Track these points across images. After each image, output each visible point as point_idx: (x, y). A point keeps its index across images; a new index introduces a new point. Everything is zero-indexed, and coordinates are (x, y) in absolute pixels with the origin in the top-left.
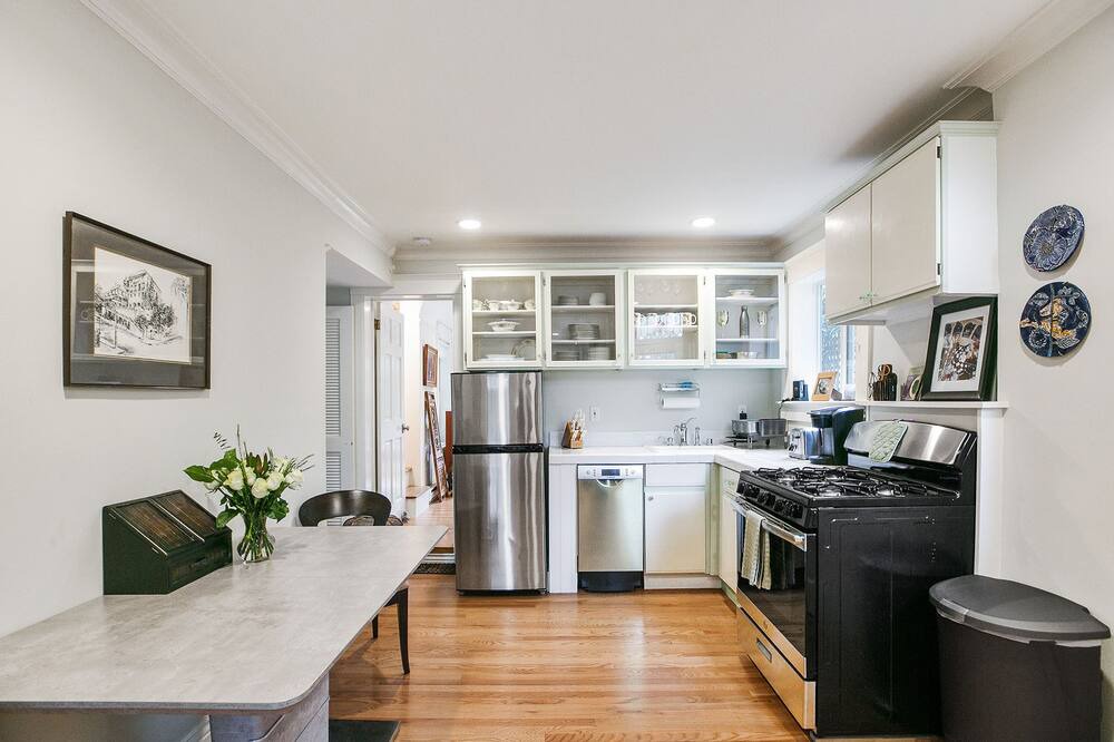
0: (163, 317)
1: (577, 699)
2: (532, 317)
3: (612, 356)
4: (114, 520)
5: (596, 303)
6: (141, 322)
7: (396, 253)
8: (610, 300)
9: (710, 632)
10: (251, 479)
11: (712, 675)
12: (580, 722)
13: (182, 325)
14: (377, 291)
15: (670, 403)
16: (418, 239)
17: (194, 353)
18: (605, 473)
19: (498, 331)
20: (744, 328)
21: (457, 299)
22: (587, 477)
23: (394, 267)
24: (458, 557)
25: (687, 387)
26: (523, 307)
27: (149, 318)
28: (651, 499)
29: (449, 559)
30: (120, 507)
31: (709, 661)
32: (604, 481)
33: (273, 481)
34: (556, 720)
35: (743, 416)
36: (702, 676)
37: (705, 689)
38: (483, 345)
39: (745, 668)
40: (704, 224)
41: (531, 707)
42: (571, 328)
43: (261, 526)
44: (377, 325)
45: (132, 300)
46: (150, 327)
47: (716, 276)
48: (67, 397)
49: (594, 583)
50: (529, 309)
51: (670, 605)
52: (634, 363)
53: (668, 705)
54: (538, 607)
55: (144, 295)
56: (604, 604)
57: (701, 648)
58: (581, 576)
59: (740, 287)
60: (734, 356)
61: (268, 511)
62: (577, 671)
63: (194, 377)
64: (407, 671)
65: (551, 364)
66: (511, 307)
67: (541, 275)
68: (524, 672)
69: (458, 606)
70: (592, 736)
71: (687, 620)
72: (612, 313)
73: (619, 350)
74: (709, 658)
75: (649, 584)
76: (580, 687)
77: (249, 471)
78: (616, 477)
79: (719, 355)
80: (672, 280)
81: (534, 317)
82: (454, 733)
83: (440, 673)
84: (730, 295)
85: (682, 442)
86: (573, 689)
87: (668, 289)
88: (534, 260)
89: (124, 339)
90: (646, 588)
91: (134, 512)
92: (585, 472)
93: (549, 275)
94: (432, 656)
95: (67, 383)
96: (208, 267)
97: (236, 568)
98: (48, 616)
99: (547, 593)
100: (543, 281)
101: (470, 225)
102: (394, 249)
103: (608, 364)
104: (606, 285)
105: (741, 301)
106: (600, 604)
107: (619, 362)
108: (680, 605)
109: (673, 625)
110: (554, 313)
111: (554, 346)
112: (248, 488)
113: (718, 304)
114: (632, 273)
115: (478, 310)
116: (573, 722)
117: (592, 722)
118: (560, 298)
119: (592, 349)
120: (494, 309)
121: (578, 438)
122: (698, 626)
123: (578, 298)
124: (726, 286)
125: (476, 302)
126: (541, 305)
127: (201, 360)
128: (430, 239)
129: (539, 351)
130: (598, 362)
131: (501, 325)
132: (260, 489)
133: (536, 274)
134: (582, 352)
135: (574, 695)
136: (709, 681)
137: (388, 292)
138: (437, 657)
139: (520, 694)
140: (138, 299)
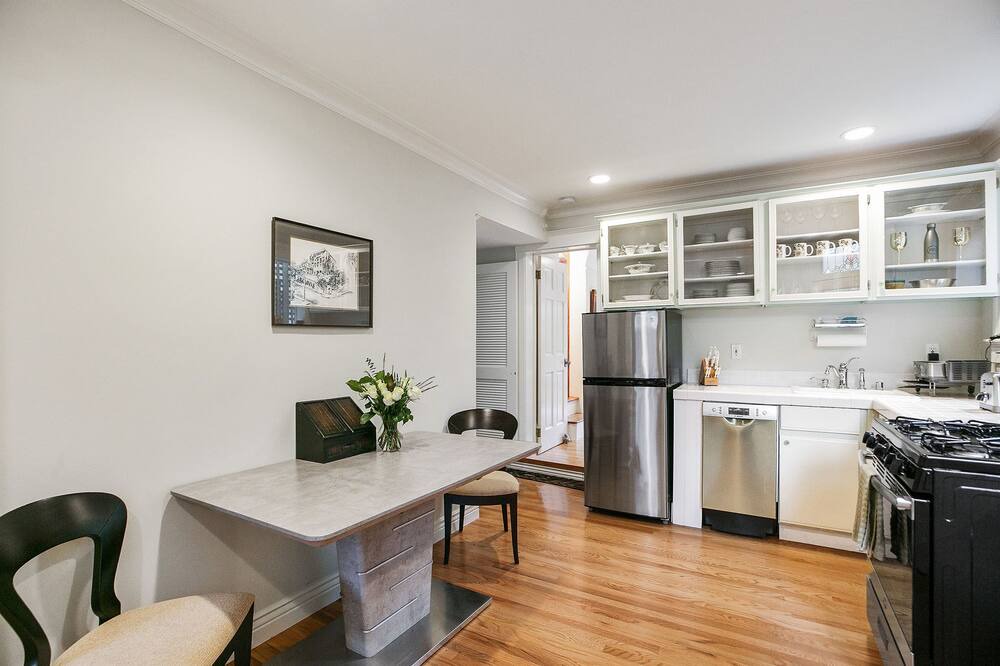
0: (336, 280)
1: (651, 625)
2: (665, 258)
3: (752, 292)
4: (304, 411)
5: (734, 238)
6: (321, 283)
7: (548, 212)
8: (749, 235)
9: (839, 600)
10: (385, 392)
11: (818, 645)
12: (645, 645)
13: (352, 284)
14: (535, 247)
15: (825, 340)
16: (563, 198)
17: (361, 304)
18: (732, 411)
19: (634, 273)
20: (931, 249)
21: (595, 246)
22: (713, 414)
23: (546, 226)
24: (587, 477)
25: (850, 321)
26: (657, 249)
27: (327, 281)
28: (787, 443)
29: (579, 477)
30: (305, 403)
31: (823, 630)
32: (730, 419)
33: (397, 394)
34: (623, 636)
35: (934, 357)
36: (807, 643)
37: (803, 656)
38: (618, 287)
39: (869, 650)
40: (860, 135)
41: (605, 619)
42: (708, 267)
43: (394, 427)
44: (538, 275)
45: (315, 269)
46: (329, 287)
47: (885, 192)
48: (274, 332)
49: (716, 521)
50: (663, 251)
51: (803, 561)
52: (776, 298)
53: (744, 658)
54: (655, 533)
55: (324, 265)
56: (725, 546)
57: (821, 613)
58: (706, 513)
59: (921, 201)
60: (916, 284)
61: (395, 415)
62: (666, 600)
63: (361, 319)
64: (517, 562)
65: (683, 302)
66: (646, 251)
67: (673, 218)
68: (614, 587)
69: (586, 520)
70: (649, 661)
71: (816, 580)
72: (750, 247)
73: (759, 284)
74: (821, 626)
75: (785, 534)
76: (660, 614)
77: (382, 385)
78: (744, 417)
79: (888, 285)
80: (828, 205)
81: (667, 258)
82: (530, 619)
83: (543, 570)
84: (910, 212)
85: (841, 384)
86: (653, 614)
87: (821, 216)
88: (666, 204)
89: (310, 295)
90: (781, 538)
91: (313, 407)
92: (709, 409)
93: (681, 216)
94: (543, 555)
95: (273, 324)
96: (371, 242)
97: (378, 454)
98: (263, 465)
99: (670, 523)
100: (676, 222)
101: (600, 180)
102: (545, 211)
103: (746, 299)
104: (744, 219)
105: (929, 218)
106: (719, 543)
107: (759, 298)
108: (818, 564)
109: (795, 581)
110: (687, 253)
111: (687, 285)
112: (381, 397)
113: (887, 226)
114: (773, 204)
115: (615, 256)
116: (638, 643)
117: (655, 648)
118: (696, 236)
119: (731, 286)
120: (630, 253)
121: (712, 375)
122: (829, 589)
123: (715, 235)
124: (898, 203)
125: (613, 248)
126: (674, 247)
127: (367, 309)
128: (574, 198)
129: (671, 289)
130: (736, 299)
131: (636, 268)
132: (389, 398)
133: (669, 217)
134: (721, 289)
135: (651, 620)
136: (811, 650)
137: (545, 246)
138: (547, 557)
139: (600, 605)
140: (321, 268)
